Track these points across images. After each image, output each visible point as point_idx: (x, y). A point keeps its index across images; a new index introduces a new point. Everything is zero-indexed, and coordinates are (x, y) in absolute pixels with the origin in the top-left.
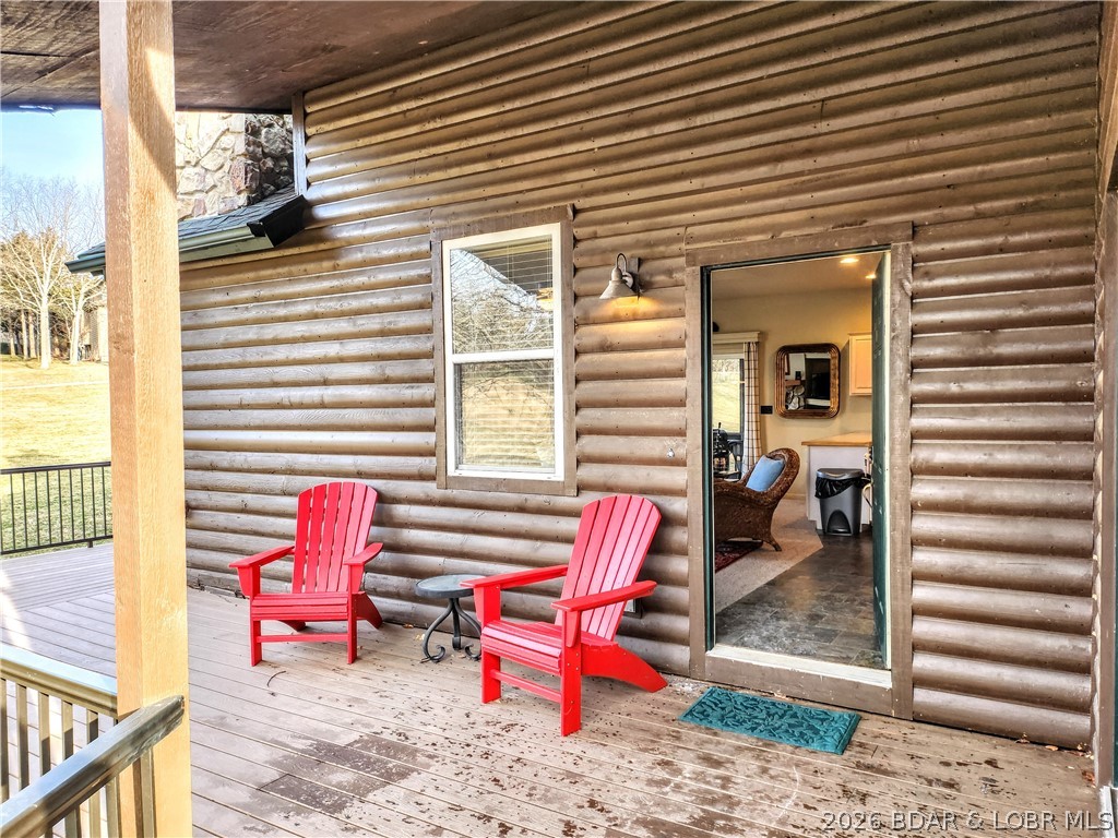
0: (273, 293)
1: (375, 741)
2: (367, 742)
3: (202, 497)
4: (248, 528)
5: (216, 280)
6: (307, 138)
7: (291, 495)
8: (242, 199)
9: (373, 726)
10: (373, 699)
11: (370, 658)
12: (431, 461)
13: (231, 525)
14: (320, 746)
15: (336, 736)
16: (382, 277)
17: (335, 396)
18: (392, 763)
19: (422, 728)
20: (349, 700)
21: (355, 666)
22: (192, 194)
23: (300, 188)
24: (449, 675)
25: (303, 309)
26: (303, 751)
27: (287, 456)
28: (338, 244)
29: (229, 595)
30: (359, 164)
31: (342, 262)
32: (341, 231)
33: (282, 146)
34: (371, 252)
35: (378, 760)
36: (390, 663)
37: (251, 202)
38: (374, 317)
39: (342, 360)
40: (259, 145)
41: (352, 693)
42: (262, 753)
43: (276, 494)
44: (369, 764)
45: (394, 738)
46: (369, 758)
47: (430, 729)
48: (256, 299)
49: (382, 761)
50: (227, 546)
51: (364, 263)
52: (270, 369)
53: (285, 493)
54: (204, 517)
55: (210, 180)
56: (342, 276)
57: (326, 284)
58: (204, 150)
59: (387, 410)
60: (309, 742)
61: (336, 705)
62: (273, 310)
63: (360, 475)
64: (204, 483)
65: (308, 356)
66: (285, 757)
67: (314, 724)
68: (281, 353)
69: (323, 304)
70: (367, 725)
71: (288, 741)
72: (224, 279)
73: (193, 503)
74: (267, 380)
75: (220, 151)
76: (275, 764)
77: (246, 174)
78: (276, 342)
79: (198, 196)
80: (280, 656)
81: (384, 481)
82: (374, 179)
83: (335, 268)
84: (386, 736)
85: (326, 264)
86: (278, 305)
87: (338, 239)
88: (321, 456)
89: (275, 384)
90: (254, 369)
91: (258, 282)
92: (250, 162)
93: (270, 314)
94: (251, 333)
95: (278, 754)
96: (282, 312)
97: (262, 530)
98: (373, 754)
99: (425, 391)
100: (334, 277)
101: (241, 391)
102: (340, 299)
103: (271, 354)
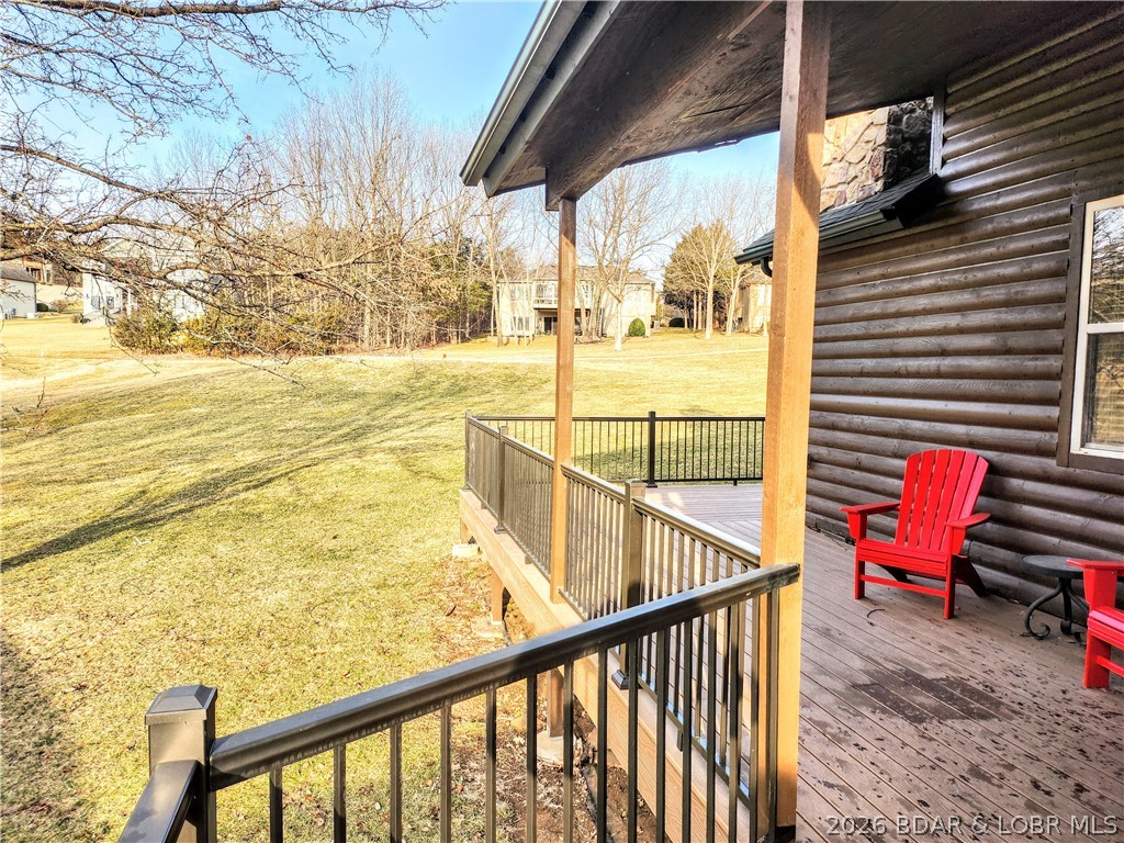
0: (899, 269)
1: (961, 684)
2: (952, 683)
3: (823, 451)
4: (861, 483)
5: (850, 261)
6: (946, 119)
7: (902, 457)
8: (879, 186)
9: (960, 673)
10: (964, 652)
11: (967, 619)
12: (1052, 437)
13: (845, 479)
14: (908, 673)
15: (924, 669)
16: (1012, 246)
17: (952, 367)
18: (975, 705)
19: (1011, 688)
20: (940, 647)
21: (950, 622)
22: (835, 186)
23: (935, 167)
24: (1051, 653)
25: (926, 283)
26: (892, 671)
27: (900, 421)
28: (968, 217)
29: (841, 540)
30: (997, 134)
31: (970, 234)
32: (972, 204)
33: (922, 128)
34: (1002, 222)
35: (961, 699)
36: (987, 628)
37: (887, 187)
38: (1000, 288)
39: (961, 331)
40: (900, 131)
41: (944, 642)
42: (858, 663)
43: (888, 456)
44: (951, 698)
45: (981, 688)
46: (952, 694)
47: (1020, 691)
48: (884, 276)
49: (965, 700)
50: (841, 497)
51: (995, 234)
52: (890, 341)
53: (895, 456)
54: (823, 469)
55: (852, 173)
56: (970, 248)
57: (952, 258)
58: (849, 146)
59: (1006, 382)
60: (900, 667)
61: (927, 647)
62: (898, 285)
63: (972, 444)
64: (825, 440)
65: (928, 328)
66: (877, 672)
67: (904, 655)
68: (902, 325)
69: (947, 278)
70: (955, 670)
71: (881, 661)
72: (857, 260)
73: (816, 457)
74: (888, 350)
75: (863, 144)
76: (867, 673)
77: (885, 162)
78: (899, 315)
79: (840, 188)
80: (881, 597)
81: (997, 453)
82: (1011, 148)
83: (962, 242)
84: (972, 683)
85: (954, 238)
86: (903, 281)
87: (968, 213)
88: (933, 424)
89: (895, 355)
90: (876, 341)
91: (886, 261)
92: (889, 150)
93: (895, 290)
94: (877, 308)
95: (872, 667)
96: (906, 287)
97: (872, 486)
98: (957, 693)
99: (1053, 363)
100: (961, 250)
101: (863, 360)
102: (965, 271)
103: (893, 326)
